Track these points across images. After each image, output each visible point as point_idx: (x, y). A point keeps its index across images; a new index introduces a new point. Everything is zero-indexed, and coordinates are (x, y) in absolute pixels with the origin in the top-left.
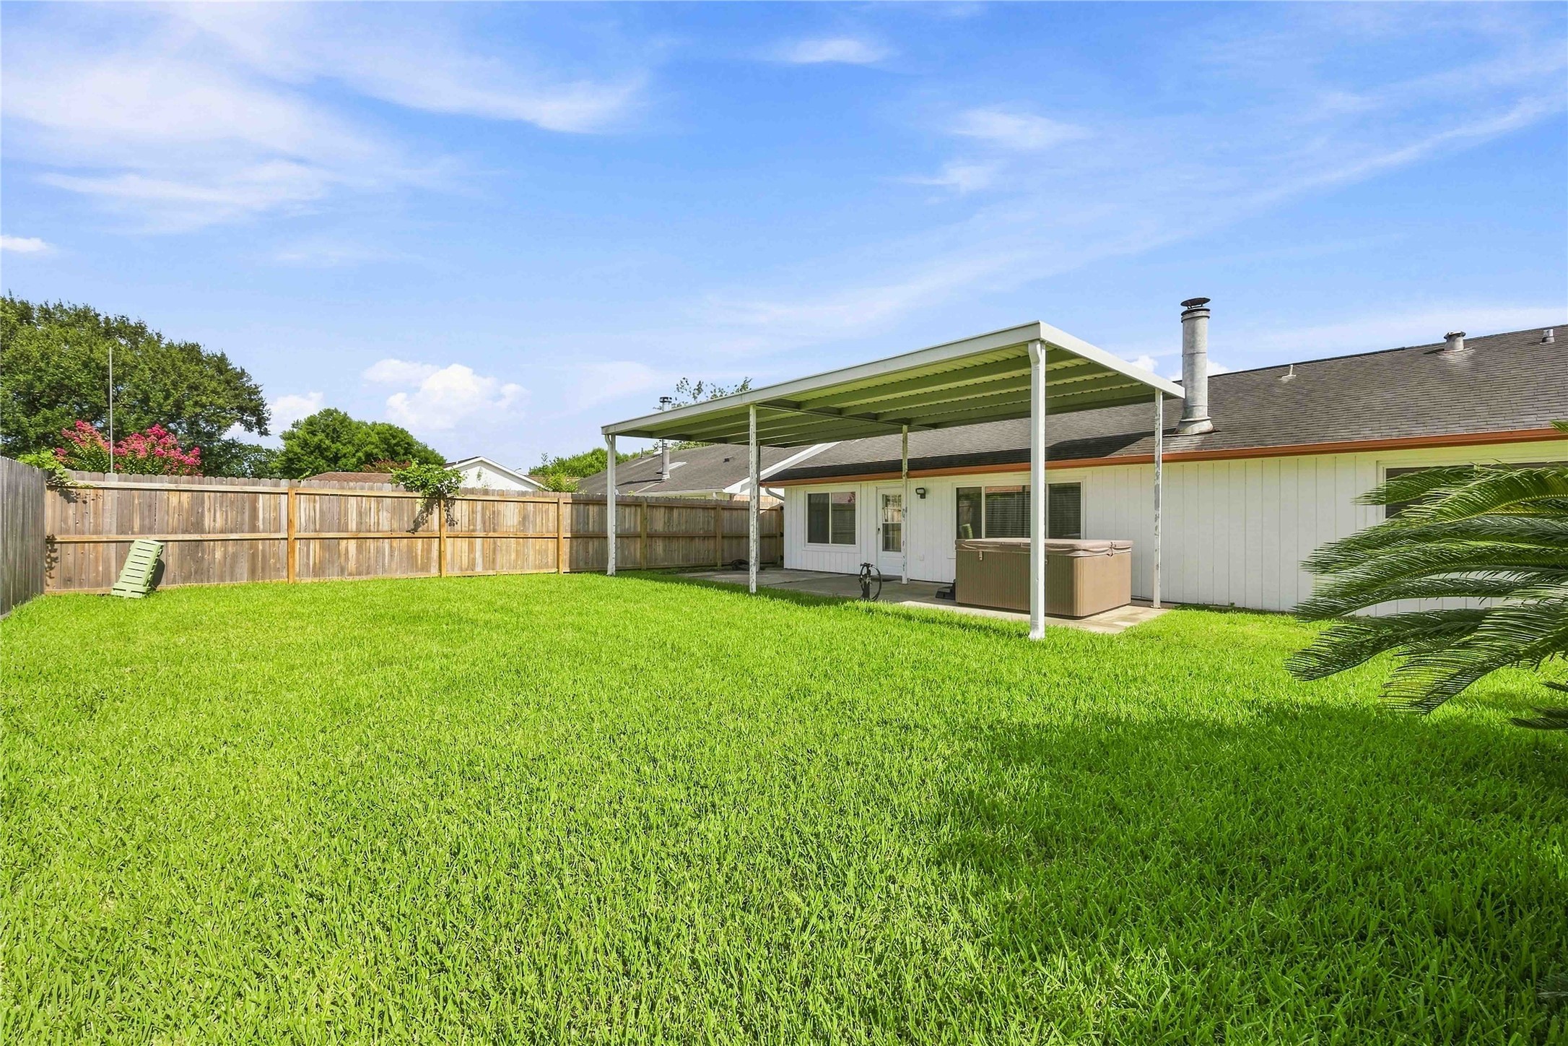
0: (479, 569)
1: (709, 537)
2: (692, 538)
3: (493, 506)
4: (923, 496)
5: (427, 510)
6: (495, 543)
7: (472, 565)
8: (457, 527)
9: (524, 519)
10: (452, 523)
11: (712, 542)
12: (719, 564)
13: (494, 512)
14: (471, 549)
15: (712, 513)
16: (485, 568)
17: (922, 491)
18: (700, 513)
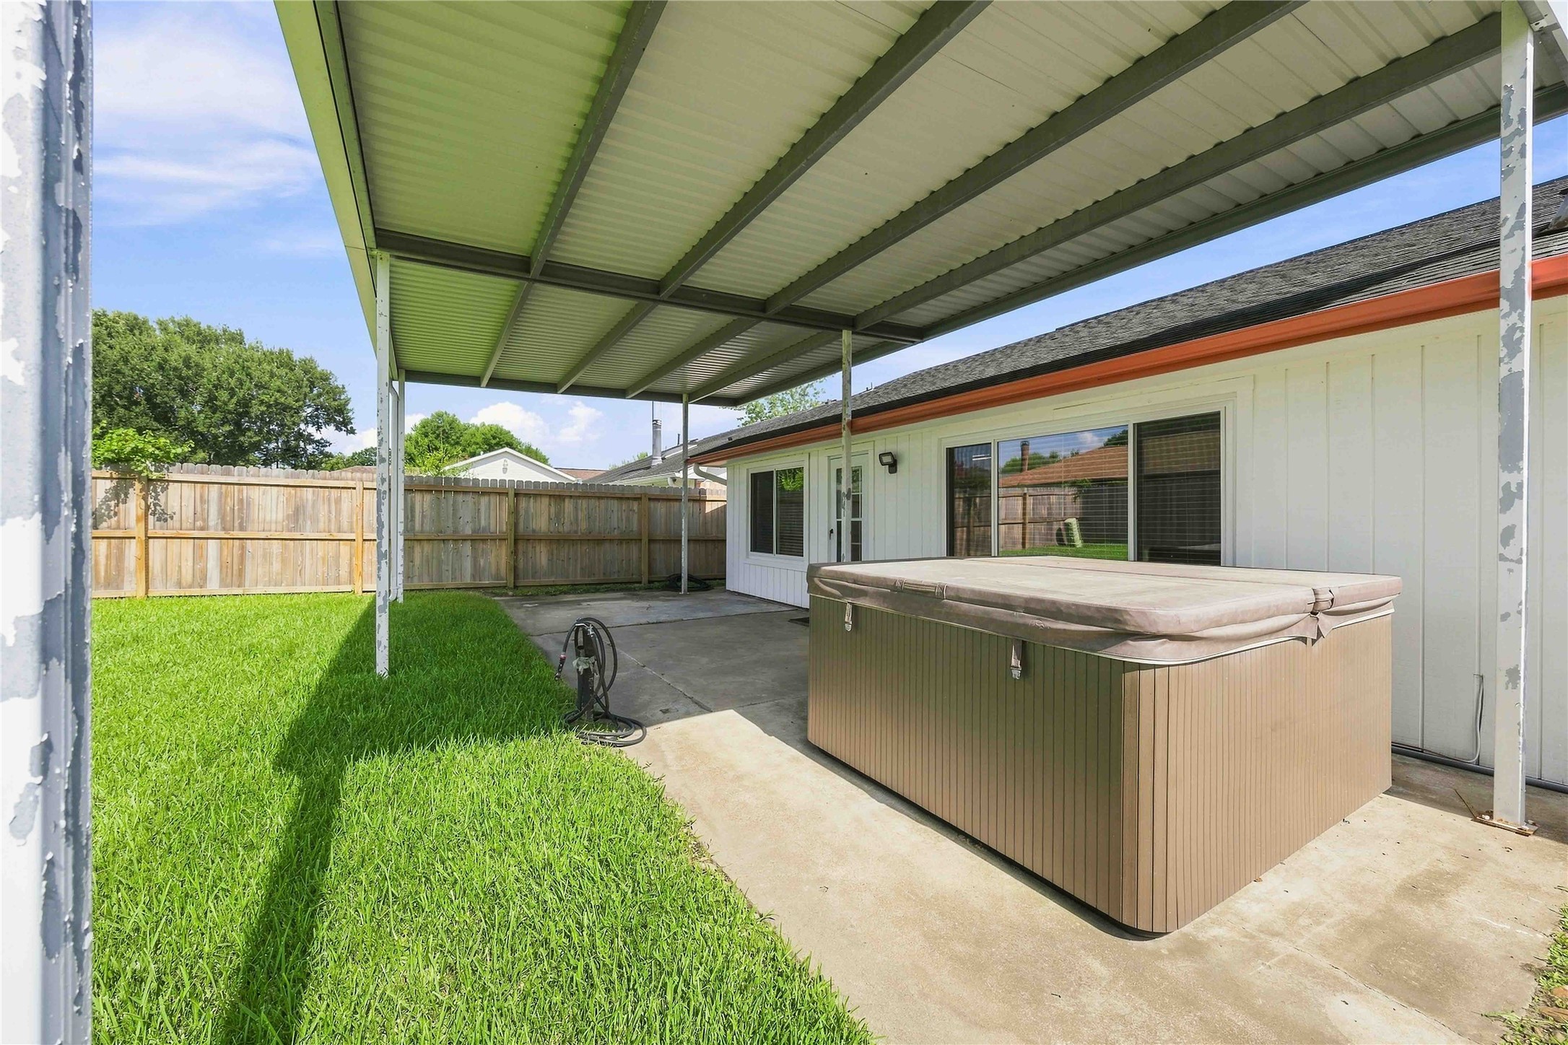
0: (213, 586)
1: (629, 541)
2: (600, 541)
3: (240, 492)
4: (893, 467)
5: (117, 496)
6: (243, 548)
7: (203, 580)
8: (175, 523)
9: (297, 514)
10: (163, 517)
11: (634, 549)
12: (645, 579)
13: (241, 501)
14: (199, 556)
15: (635, 506)
16: (223, 583)
17: (887, 459)
18: (614, 504)
